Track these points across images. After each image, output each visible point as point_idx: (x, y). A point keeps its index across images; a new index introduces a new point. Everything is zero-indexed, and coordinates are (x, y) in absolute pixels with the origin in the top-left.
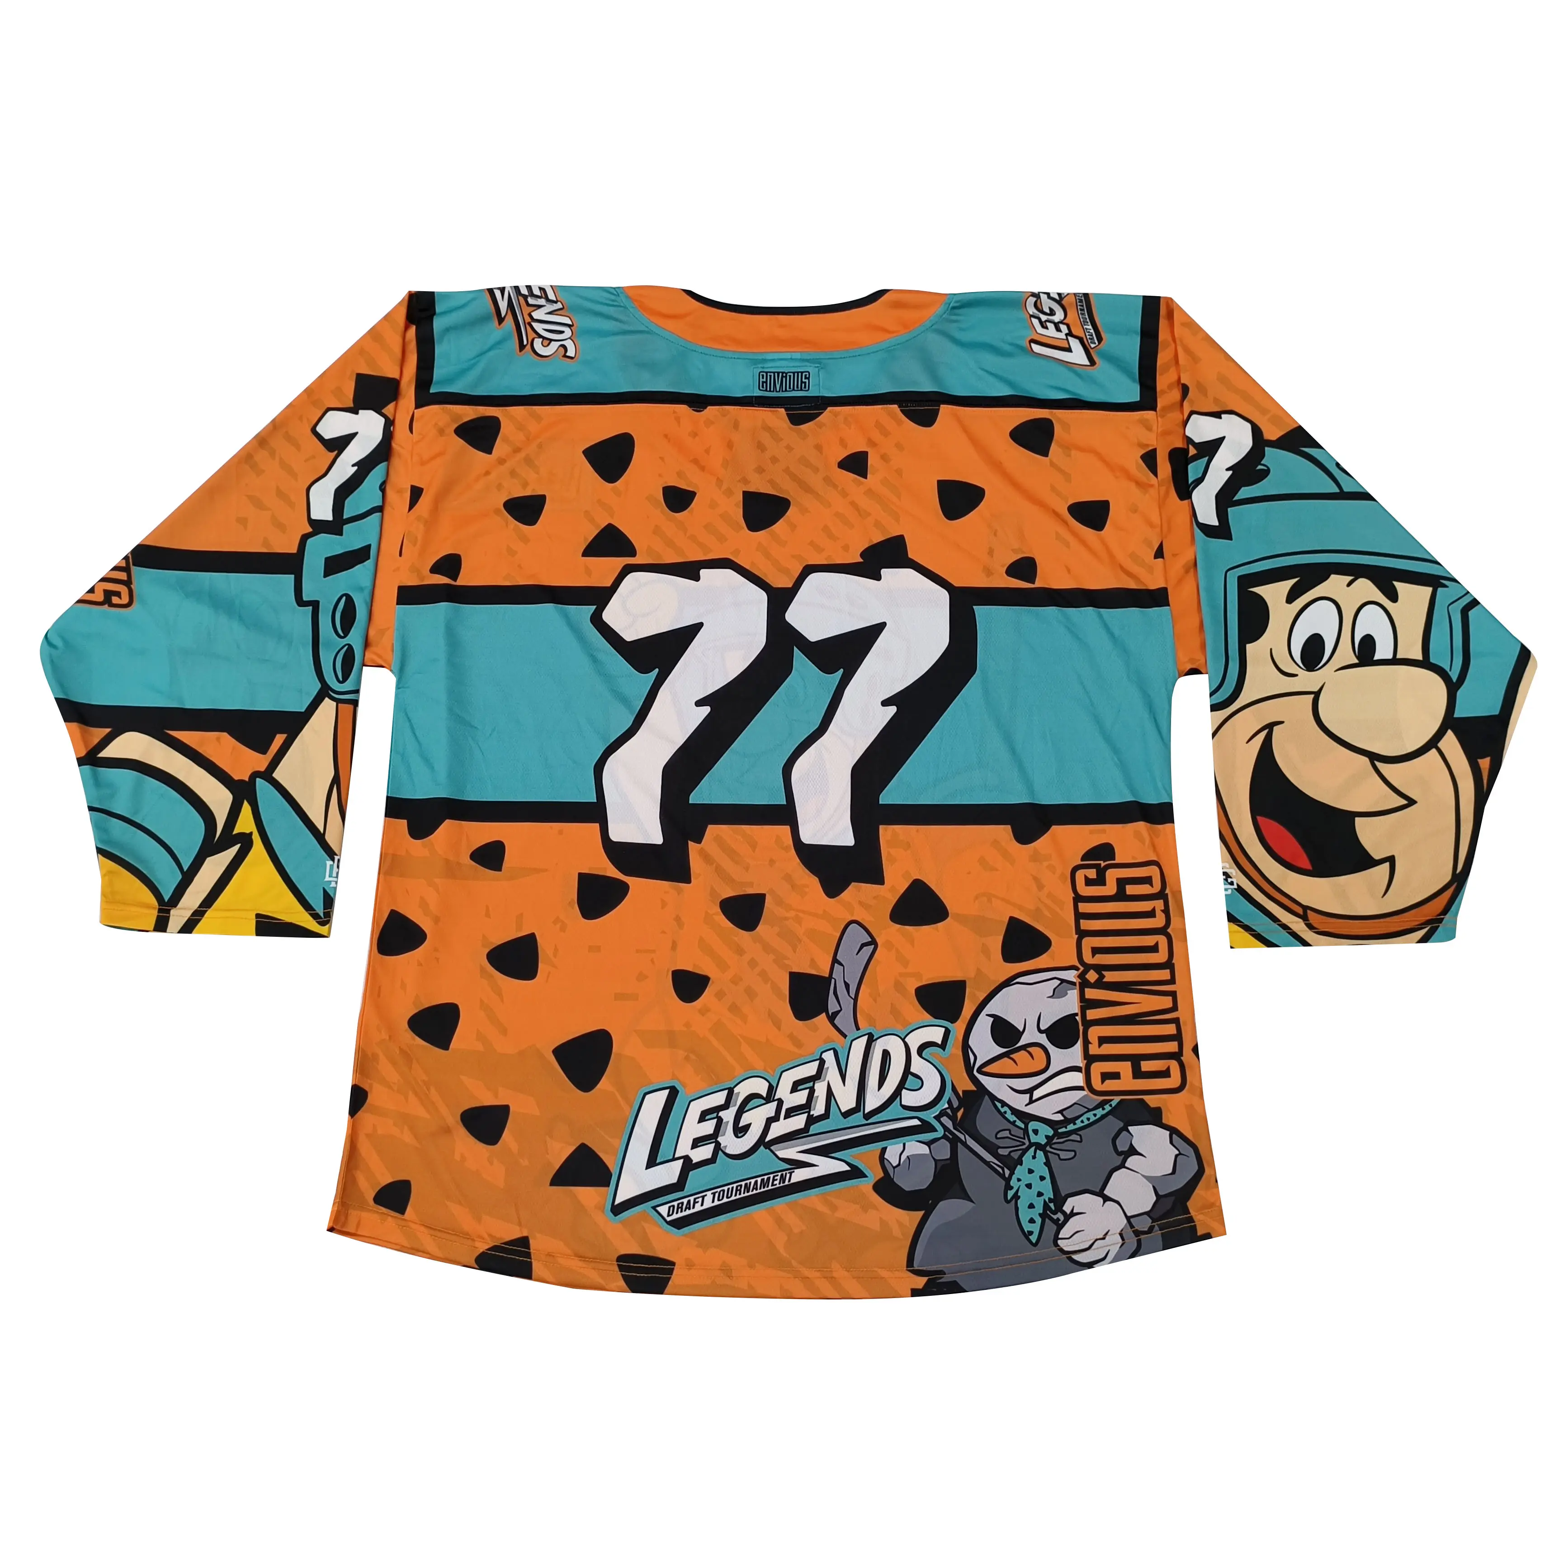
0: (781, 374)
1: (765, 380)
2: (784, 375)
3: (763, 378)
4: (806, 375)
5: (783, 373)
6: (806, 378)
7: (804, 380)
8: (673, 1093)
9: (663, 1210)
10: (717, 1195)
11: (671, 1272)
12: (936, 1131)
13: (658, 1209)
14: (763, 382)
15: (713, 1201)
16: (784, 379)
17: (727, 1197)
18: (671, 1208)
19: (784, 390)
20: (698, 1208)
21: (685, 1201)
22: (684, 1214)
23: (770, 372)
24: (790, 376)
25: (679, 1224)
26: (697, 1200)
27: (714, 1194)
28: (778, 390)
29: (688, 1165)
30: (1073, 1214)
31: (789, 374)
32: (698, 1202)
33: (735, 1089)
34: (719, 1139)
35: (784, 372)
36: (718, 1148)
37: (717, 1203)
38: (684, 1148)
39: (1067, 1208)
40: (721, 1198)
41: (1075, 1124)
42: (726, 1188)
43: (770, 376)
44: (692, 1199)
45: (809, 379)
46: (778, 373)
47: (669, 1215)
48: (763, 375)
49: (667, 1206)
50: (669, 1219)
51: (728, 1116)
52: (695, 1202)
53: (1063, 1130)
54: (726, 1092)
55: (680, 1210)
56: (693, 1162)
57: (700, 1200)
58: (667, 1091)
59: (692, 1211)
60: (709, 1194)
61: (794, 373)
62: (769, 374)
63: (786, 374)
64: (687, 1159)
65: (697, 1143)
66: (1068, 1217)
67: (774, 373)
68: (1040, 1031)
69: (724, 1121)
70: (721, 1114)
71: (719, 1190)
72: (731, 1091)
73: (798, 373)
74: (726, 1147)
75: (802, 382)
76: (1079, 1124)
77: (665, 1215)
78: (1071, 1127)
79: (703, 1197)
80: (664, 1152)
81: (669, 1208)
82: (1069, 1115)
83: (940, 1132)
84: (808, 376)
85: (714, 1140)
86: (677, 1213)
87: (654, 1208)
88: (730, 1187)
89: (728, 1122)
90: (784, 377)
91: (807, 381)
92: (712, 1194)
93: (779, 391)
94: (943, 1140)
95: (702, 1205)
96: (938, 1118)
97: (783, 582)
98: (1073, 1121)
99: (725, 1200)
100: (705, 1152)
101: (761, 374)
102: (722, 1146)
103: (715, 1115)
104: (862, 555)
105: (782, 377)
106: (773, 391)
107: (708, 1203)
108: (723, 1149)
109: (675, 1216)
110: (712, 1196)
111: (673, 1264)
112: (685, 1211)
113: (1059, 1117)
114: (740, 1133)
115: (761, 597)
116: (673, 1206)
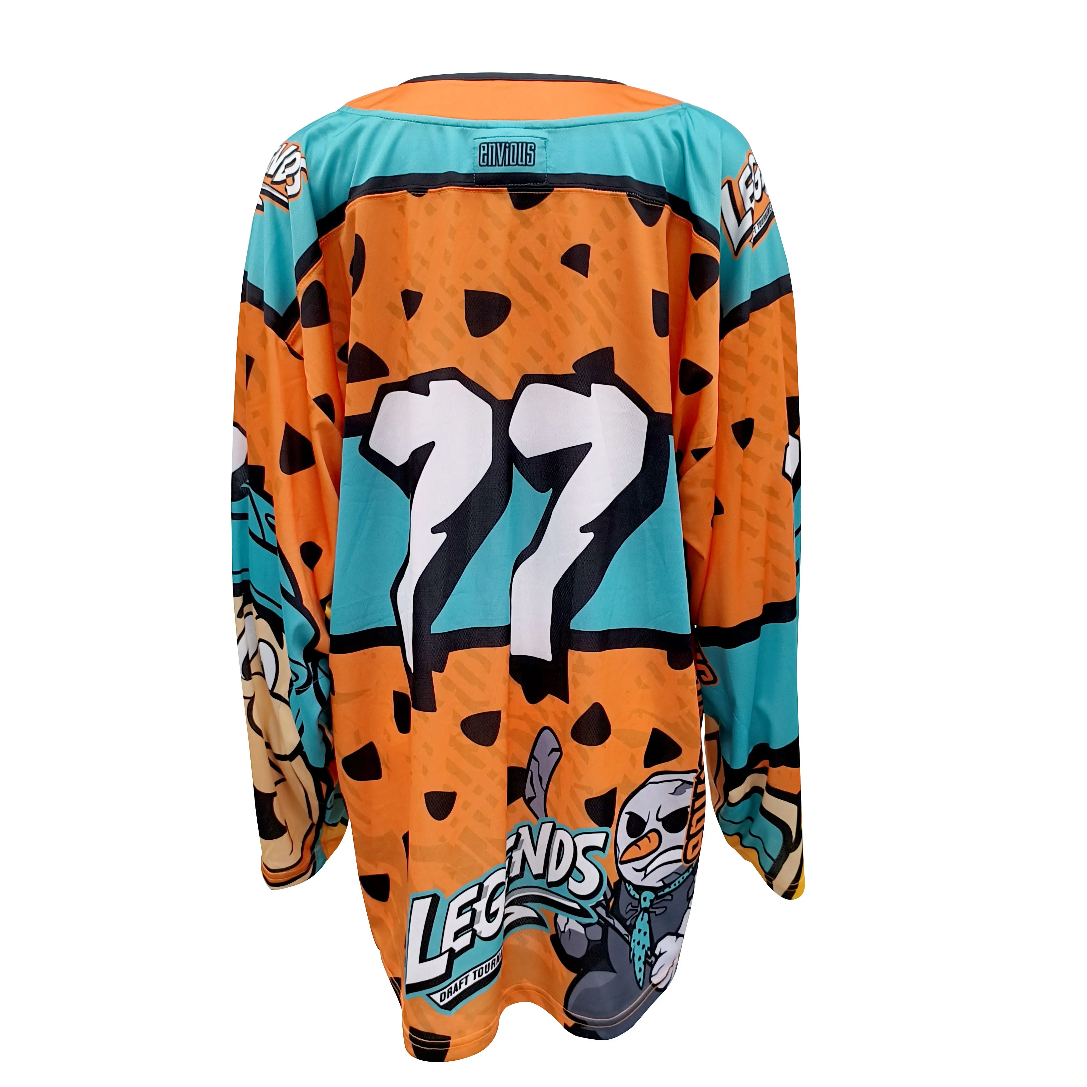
0: (503, 145)
1: (486, 152)
2: (507, 145)
3: (484, 150)
4: (531, 147)
5: (505, 143)
6: (531, 150)
7: (529, 152)
8: (435, 899)
9: (437, 997)
10: (477, 973)
11: (448, 1045)
12: (591, 917)
13: (432, 996)
14: (484, 155)
15: (475, 978)
16: (507, 150)
17: (486, 972)
18: (443, 995)
19: (507, 163)
20: (464, 987)
21: (453, 985)
22: (454, 995)
23: (492, 143)
24: (514, 147)
25: (449, 1006)
26: (462, 982)
27: (475, 973)
28: (500, 163)
29: (453, 955)
30: (661, 954)
31: (512, 144)
32: (462, 983)
33: (484, 884)
34: (475, 927)
35: (508, 143)
36: (474, 934)
37: (478, 979)
38: (448, 943)
39: (657, 952)
40: (481, 974)
41: (670, 887)
42: (484, 966)
43: (492, 147)
44: (458, 982)
45: (534, 150)
46: (501, 144)
47: (441, 1001)
48: (484, 147)
49: (439, 994)
50: (442, 1004)
51: (480, 906)
52: (461, 983)
53: (662, 893)
54: (477, 887)
55: (450, 994)
56: (456, 951)
57: (464, 980)
58: (430, 899)
59: (459, 991)
60: (471, 974)
61: (518, 143)
62: (490, 145)
63: (510, 144)
64: (451, 950)
65: (457, 935)
66: (657, 958)
67: (496, 143)
68: (658, 819)
69: (478, 911)
70: (475, 906)
71: (478, 968)
72: (481, 885)
73: (522, 143)
74: (481, 932)
75: (527, 154)
76: (673, 887)
77: (438, 1001)
78: (667, 890)
79: (466, 978)
80: (432, 950)
81: (441, 995)
82: (667, 881)
83: (595, 919)
84: (533, 148)
85: (471, 929)
86: (448, 997)
87: (429, 995)
88: (487, 963)
89: (480, 912)
90: (507, 148)
91: (532, 153)
92: (473, 972)
93: (502, 165)
94: (596, 925)
95: (466, 984)
96: (594, 908)
97: (504, 394)
98: (669, 885)
99: (485, 975)
100: (465, 939)
101: (482, 145)
102: (478, 932)
103: (469, 908)
104: (575, 366)
105: (505, 147)
106: (495, 165)
107: (471, 981)
108: (479, 934)
109: (447, 1000)
110: (473, 974)
111: (449, 1038)
112: (454, 993)
113: (661, 884)
114: (491, 918)
115: (486, 411)
116: (445, 993)
